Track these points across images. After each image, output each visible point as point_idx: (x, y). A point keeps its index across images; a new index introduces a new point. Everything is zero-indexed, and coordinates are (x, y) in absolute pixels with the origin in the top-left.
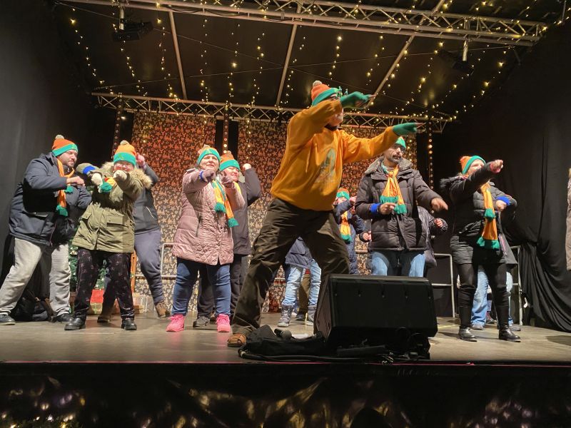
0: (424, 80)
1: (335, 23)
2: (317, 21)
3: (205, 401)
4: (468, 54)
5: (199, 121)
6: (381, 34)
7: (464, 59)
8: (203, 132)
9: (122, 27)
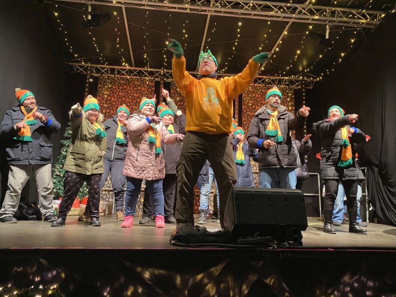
0: (299, 52)
1: (237, 13)
2: (224, 12)
3: (147, 275)
4: (330, 33)
5: (143, 82)
6: (269, 21)
7: (327, 37)
8: (146, 89)
9: (90, 17)
